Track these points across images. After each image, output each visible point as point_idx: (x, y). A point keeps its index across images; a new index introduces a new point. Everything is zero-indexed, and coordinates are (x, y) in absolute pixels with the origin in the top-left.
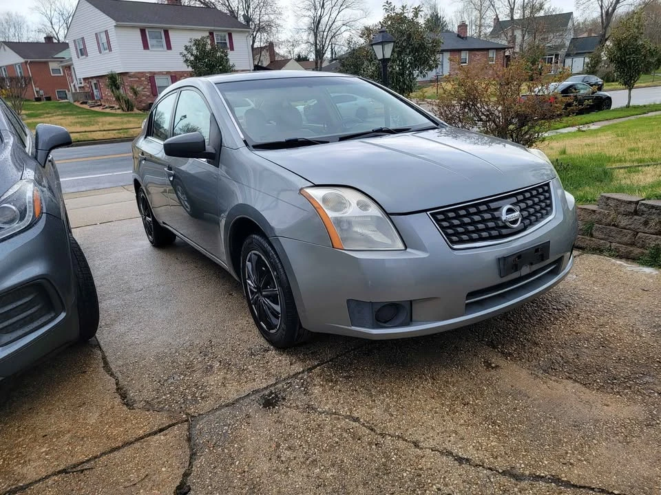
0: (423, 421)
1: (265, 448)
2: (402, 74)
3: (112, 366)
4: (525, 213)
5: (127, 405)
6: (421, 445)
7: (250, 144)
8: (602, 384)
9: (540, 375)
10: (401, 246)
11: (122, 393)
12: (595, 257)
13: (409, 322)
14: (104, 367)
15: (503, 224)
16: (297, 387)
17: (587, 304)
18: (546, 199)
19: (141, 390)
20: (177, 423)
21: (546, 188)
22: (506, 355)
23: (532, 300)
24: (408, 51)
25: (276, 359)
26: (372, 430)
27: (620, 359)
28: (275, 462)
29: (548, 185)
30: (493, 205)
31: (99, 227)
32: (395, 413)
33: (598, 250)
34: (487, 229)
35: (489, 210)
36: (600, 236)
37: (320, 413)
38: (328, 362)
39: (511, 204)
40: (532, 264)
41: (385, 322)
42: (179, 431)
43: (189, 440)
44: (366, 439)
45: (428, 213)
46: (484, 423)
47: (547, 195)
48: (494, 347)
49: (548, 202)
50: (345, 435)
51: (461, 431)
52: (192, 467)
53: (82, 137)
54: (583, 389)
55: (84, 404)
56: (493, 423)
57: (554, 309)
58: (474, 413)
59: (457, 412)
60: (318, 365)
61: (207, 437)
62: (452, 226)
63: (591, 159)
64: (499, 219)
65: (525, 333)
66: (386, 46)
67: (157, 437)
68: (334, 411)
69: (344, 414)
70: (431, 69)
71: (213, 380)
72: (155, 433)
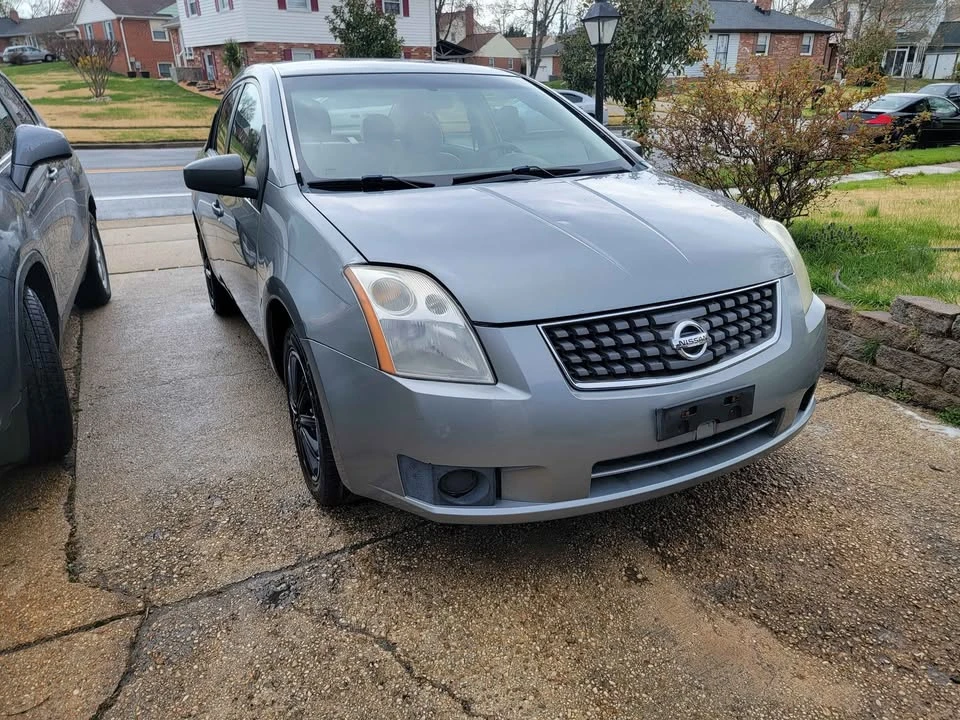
0: (492, 664)
1: (237, 678)
3: (78, 504)
4: (719, 335)
5: (71, 572)
6: (475, 708)
7: (307, 179)
8: (805, 635)
9: (709, 605)
10: (490, 379)
11: (72, 552)
12: (873, 398)
14: (66, 504)
15: (673, 352)
16: (324, 575)
17: (831, 484)
18: (764, 310)
19: (102, 550)
20: (124, 616)
21: (768, 292)
22: (665, 560)
25: (312, 524)
26: (409, 669)
27: (851, 593)
28: (241, 705)
29: (773, 287)
30: (659, 319)
32: (454, 644)
33: (881, 388)
34: (643, 359)
35: (653, 327)
36: (888, 367)
37: (342, 627)
38: (386, 538)
39: (693, 319)
40: (718, 422)
41: (457, 496)
42: (122, 630)
43: (133, 645)
44: (393, 685)
45: (540, 326)
46: (587, 681)
47: (768, 304)
48: (653, 543)
49: (768, 316)
50: (363, 672)
51: (547, 690)
52: (118, 695)
54: (771, 640)
55: (13, 562)
56: (603, 684)
57: (773, 485)
58: (578, 661)
59: (552, 655)
60: (371, 541)
61: (160, 646)
62: (580, 351)
64: (667, 342)
65: (710, 524)
66: (606, 24)
67: (87, 635)
68: (363, 626)
69: (377, 634)
71: (209, 545)
72: (87, 628)
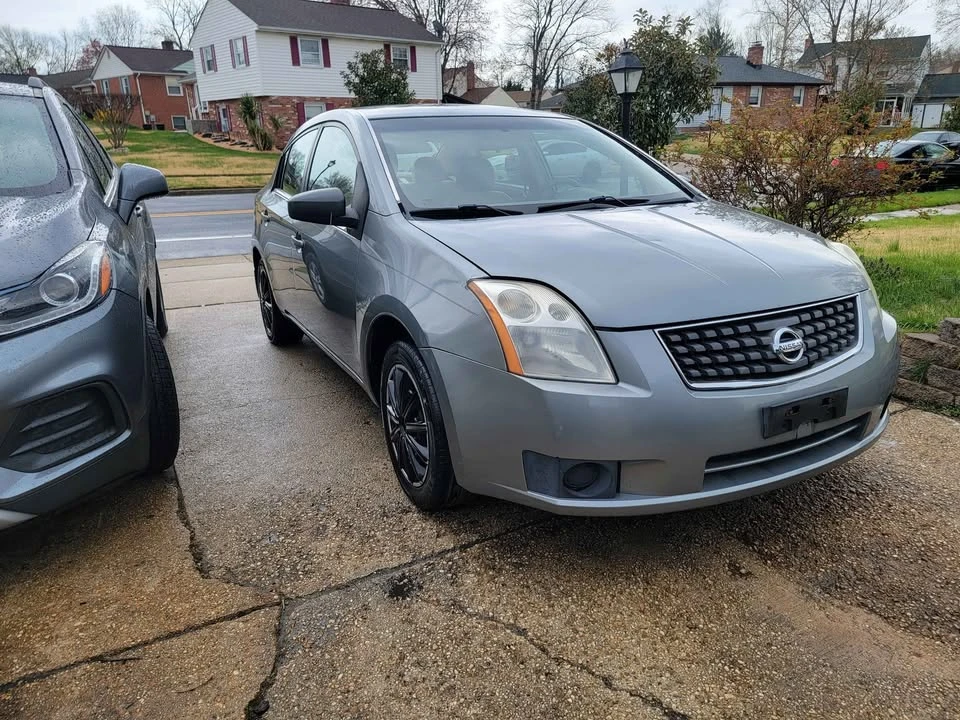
0: (623, 646)
1: (383, 658)
2: (655, 117)
3: (190, 512)
4: (812, 342)
5: (200, 570)
6: (616, 683)
7: (408, 209)
8: (914, 620)
9: (816, 595)
10: (611, 378)
11: (196, 552)
12: (928, 415)
13: (615, 492)
14: (178, 512)
15: (774, 357)
16: (442, 571)
17: (906, 490)
18: (849, 321)
19: (223, 552)
20: (263, 607)
21: (850, 305)
22: (765, 557)
23: (818, 474)
24: (666, 83)
25: (417, 527)
26: (544, 650)
27: (948, 583)
28: (395, 683)
29: (853, 300)
30: (760, 326)
31: (203, 310)
32: (581, 629)
33: (934, 406)
34: (748, 362)
35: (754, 333)
36: (939, 385)
37: (471, 615)
38: (492, 538)
39: (790, 327)
40: (816, 421)
41: (578, 490)
42: (265, 618)
43: (278, 632)
44: (533, 664)
45: (656, 331)
46: (717, 661)
47: (851, 315)
48: (748, 542)
49: (851, 326)
50: (502, 654)
51: (681, 669)
52: (276, 675)
53: (198, 183)
54: (882, 624)
55: (143, 562)
56: (732, 663)
57: (851, 492)
58: (703, 643)
59: (677, 638)
60: (477, 542)
61: (304, 631)
62: (692, 354)
63: (937, 262)
64: (768, 347)
65: (799, 526)
66: (631, 76)
67: (233, 623)
68: (491, 614)
69: (505, 621)
70: (699, 110)
71: (325, 547)
72: (232, 617)
